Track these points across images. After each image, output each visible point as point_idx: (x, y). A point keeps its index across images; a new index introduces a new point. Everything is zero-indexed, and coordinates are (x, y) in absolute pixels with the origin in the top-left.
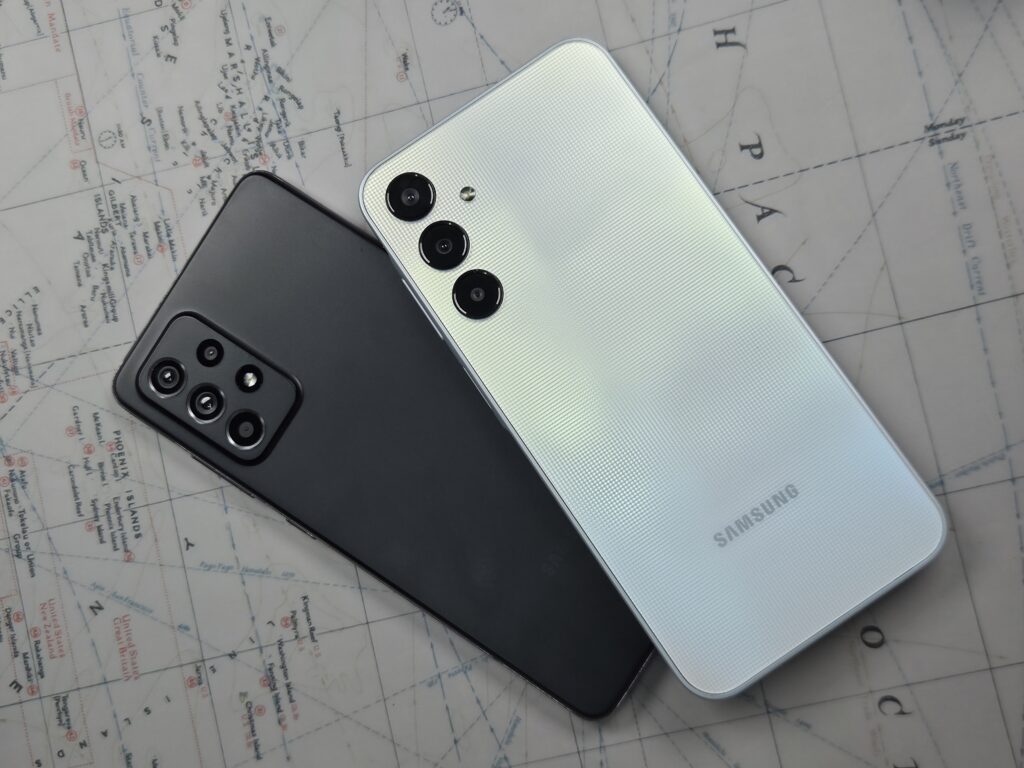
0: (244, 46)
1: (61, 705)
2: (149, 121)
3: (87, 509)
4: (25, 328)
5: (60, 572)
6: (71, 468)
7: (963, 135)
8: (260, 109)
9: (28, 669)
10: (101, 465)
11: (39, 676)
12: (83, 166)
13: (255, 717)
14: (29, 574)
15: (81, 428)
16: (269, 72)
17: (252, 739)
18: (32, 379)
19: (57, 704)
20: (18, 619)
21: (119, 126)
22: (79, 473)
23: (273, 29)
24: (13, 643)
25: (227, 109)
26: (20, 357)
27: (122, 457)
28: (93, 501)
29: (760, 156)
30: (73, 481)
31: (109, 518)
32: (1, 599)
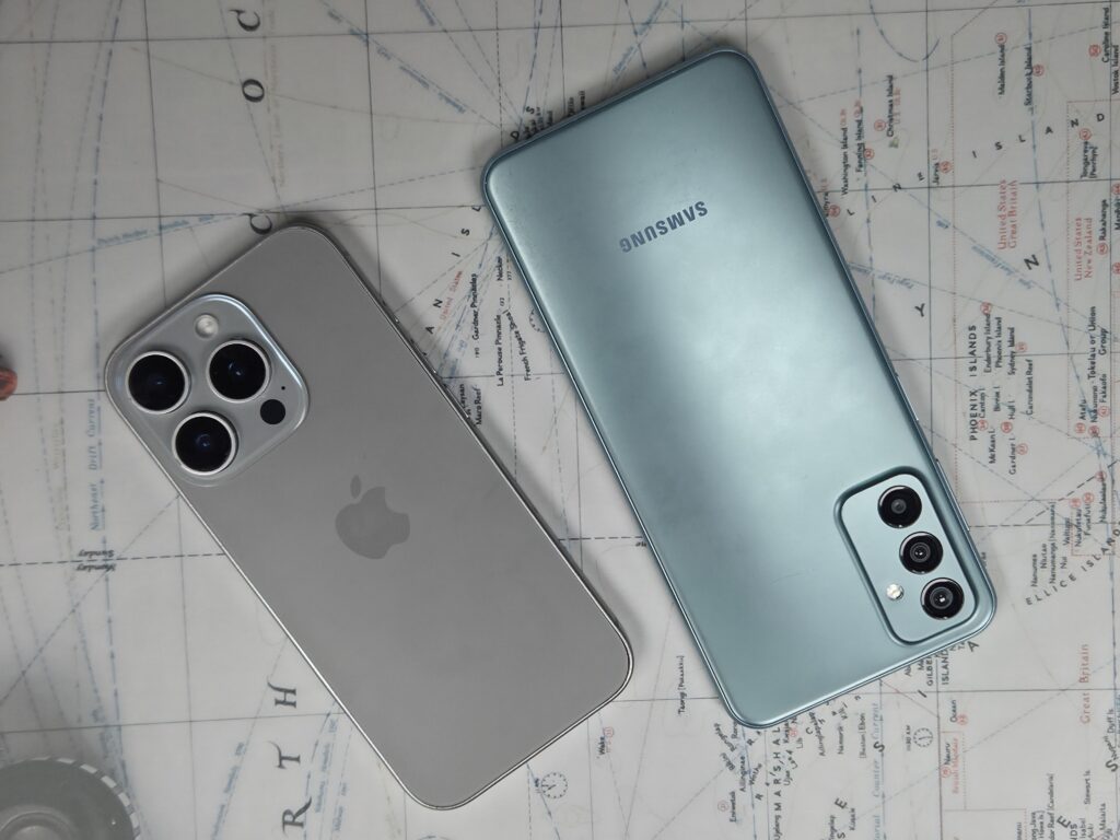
1: (1090, 169)
3: (1021, 366)
5: (1062, 306)
6: (1030, 411)
7: (81, 554)
8: (759, 733)
10: (997, 408)
11: (1108, 202)
13: (888, 119)
15: (1010, 451)
17: (894, 98)
18: (1053, 511)
19: (1094, 170)
21: (909, 748)
22: (1021, 405)
23: (730, 809)
25: (793, 740)
27: (974, 412)
28: (1014, 373)
30: (1031, 398)
31: (1000, 353)
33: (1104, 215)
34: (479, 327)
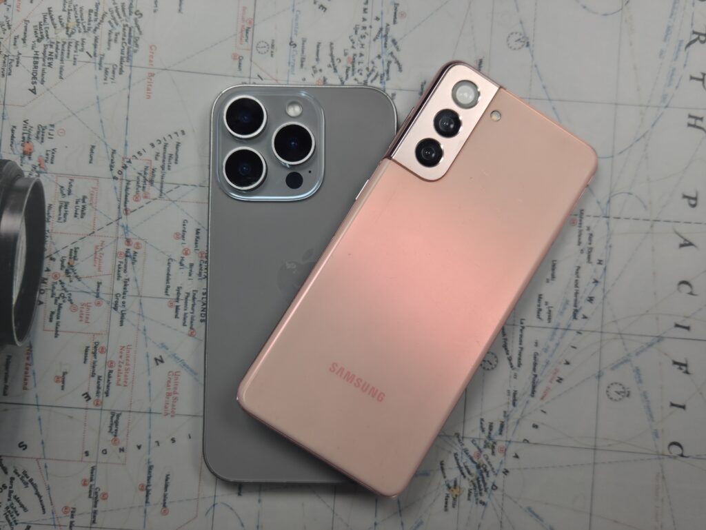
0: (374, 17)
1: (115, 419)
2: (295, 45)
3: (173, 292)
4: (167, 156)
5: (141, 328)
6: (170, 260)
8: (373, 63)
9: (98, 388)
10: (191, 265)
11: (105, 395)
12: (240, 60)
14: (119, 323)
15: (185, 236)
16: (386, 40)
18: (161, 191)
19: (112, 417)
20: (102, 352)
21: (273, 41)
22: (175, 266)
23: (398, 13)
24: (94, 367)
25: (351, 55)
26: (158, 174)
28: (178, 288)
29: (694, 206)
30: (169, 270)
31: (186, 303)
32: (94, 334)
33: (108, 386)
34: (533, 361)
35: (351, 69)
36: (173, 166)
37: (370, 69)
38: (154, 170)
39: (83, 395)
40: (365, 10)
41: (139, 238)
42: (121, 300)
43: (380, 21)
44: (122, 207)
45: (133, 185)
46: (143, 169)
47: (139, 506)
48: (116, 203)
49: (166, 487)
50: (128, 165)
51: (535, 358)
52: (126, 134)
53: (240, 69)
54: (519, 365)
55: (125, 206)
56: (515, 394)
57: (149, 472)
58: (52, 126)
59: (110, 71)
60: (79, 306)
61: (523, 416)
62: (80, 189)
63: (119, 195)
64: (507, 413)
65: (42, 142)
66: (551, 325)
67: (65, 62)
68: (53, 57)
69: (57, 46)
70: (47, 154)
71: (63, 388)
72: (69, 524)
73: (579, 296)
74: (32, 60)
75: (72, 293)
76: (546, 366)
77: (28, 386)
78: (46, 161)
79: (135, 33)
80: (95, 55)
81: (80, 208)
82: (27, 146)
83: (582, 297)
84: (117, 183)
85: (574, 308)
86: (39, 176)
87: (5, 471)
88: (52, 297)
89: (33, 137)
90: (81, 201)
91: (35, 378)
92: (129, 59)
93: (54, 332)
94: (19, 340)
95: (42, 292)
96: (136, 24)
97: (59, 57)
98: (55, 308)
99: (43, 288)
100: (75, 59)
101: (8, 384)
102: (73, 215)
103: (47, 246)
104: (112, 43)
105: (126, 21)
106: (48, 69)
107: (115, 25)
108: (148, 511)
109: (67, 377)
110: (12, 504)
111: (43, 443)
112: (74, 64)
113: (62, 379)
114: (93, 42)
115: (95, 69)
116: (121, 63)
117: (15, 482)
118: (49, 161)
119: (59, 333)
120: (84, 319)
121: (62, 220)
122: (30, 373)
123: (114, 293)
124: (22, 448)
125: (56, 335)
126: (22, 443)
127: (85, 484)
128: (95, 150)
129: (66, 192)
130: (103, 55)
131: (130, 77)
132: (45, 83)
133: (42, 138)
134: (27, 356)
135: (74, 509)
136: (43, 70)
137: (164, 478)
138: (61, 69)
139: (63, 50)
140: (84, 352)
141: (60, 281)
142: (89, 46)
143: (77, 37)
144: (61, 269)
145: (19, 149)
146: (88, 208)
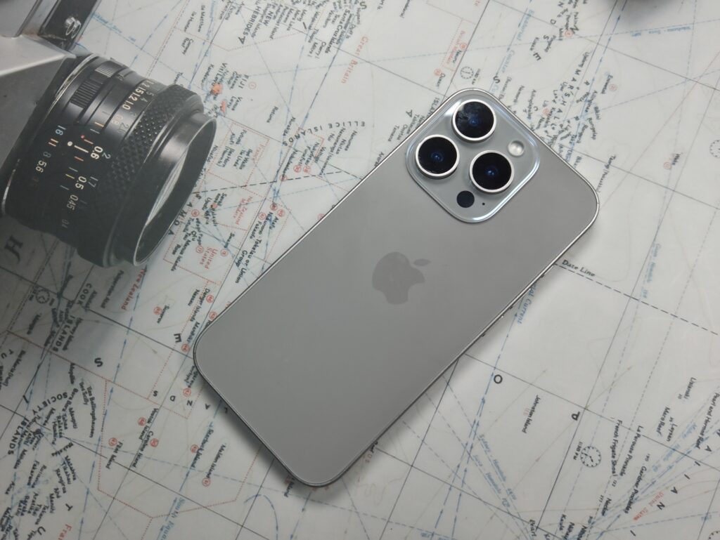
0: (584, 81)
2: (499, 80)
4: (340, 140)
8: (569, 122)
9: (192, 333)
12: (441, 77)
14: (235, 279)
16: (589, 105)
18: (322, 170)
20: (209, 300)
21: (479, 70)
23: (609, 84)
24: (196, 312)
25: (549, 108)
26: (326, 154)
32: (208, 281)
34: (639, 475)
35: (545, 120)
36: (342, 151)
37: (564, 127)
38: (323, 149)
39: (175, 335)
40: (578, 72)
41: (285, 206)
42: (246, 258)
43: (589, 86)
44: (281, 173)
45: (298, 156)
46: (313, 144)
47: (183, 467)
48: (278, 167)
49: (218, 457)
50: (301, 135)
51: (641, 472)
52: (311, 107)
53: (438, 85)
54: (622, 474)
55: (284, 172)
56: (607, 502)
57: (207, 436)
58: (247, 77)
59: (318, 46)
60: (206, 249)
61: (608, 530)
62: (249, 142)
63: (282, 160)
64: (592, 521)
65: (232, 87)
66: (669, 444)
67: (280, 24)
68: (272, 17)
69: (279, 9)
70: (232, 100)
71: (159, 321)
72: (109, 457)
73: (709, 425)
74: (252, 13)
75: (204, 235)
76: (651, 485)
77: (127, 307)
78: (228, 106)
79: (354, 21)
80: (310, 28)
81: (242, 160)
82: (217, 87)
83: (711, 428)
84: (285, 149)
85: (701, 436)
86: (216, 117)
87: (72, 379)
88: (184, 231)
89: (225, 81)
90: (246, 153)
91: (137, 301)
92: (339, 41)
93: (172, 265)
94: (137, 260)
95: (177, 223)
96: (358, 13)
97: (277, 18)
98: (183, 242)
99: (180, 220)
100: (290, 25)
101: (109, 297)
102: (234, 163)
103: (198, 183)
104: (330, 22)
105: (350, 8)
106: (263, 26)
107: (338, 8)
108: (189, 475)
109: (167, 312)
110: (65, 415)
111: (118, 367)
112: (288, 29)
113: (162, 312)
114: (313, 16)
115: (305, 41)
116: (331, 43)
117: (77, 394)
118: (231, 107)
119: (176, 267)
120: (205, 263)
121: (221, 164)
122: (135, 295)
123: (243, 249)
124: (97, 364)
125: (173, 269)
126: (99, 359)
127: (141, 423)
128: (276, 112)
129: (235, 140)
130: (318, 30)
131: (334, 58)
132: (255, 37)
133: (233, 85)
134: (138, 278)
135: (121, 443)
136: (258, 25)
137: (219, 448)
138: (275, 30)
139: (283, 13)
140: (192, 294)
141: (197, 219)
142: (307, 19)
143: (300, 6)
144: (203, 209)
145: (209, 87)
146: (250, 161)
